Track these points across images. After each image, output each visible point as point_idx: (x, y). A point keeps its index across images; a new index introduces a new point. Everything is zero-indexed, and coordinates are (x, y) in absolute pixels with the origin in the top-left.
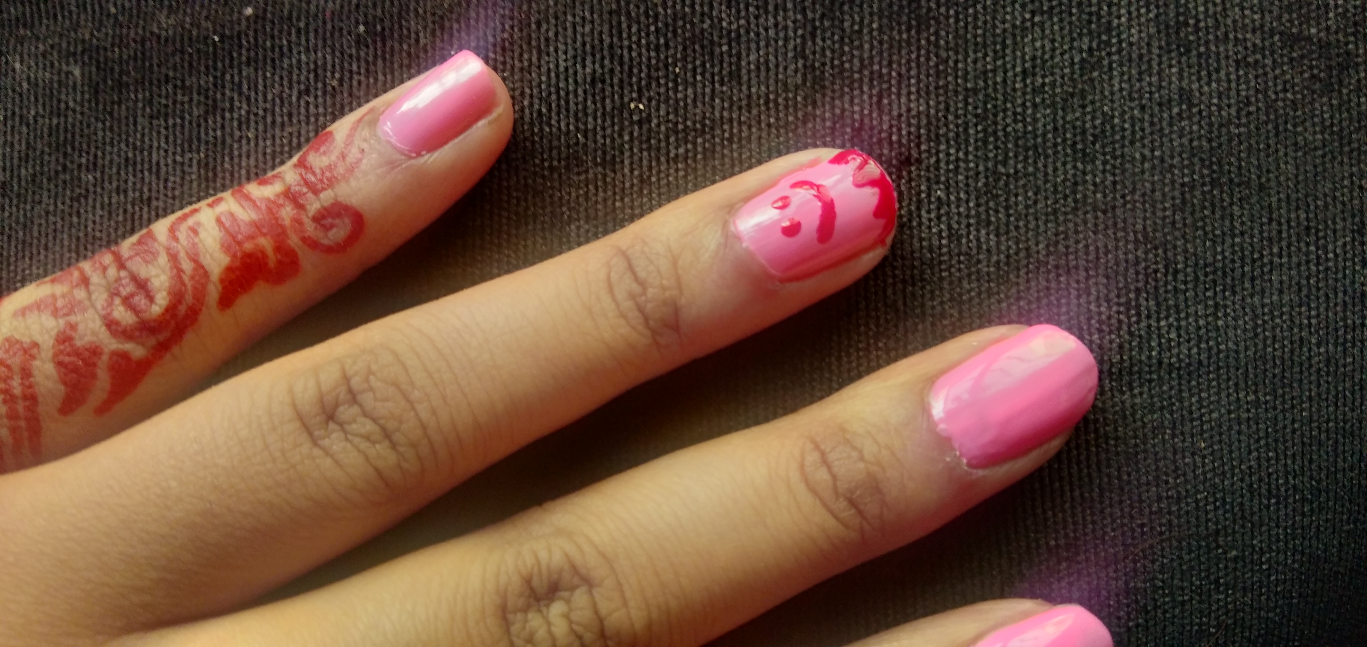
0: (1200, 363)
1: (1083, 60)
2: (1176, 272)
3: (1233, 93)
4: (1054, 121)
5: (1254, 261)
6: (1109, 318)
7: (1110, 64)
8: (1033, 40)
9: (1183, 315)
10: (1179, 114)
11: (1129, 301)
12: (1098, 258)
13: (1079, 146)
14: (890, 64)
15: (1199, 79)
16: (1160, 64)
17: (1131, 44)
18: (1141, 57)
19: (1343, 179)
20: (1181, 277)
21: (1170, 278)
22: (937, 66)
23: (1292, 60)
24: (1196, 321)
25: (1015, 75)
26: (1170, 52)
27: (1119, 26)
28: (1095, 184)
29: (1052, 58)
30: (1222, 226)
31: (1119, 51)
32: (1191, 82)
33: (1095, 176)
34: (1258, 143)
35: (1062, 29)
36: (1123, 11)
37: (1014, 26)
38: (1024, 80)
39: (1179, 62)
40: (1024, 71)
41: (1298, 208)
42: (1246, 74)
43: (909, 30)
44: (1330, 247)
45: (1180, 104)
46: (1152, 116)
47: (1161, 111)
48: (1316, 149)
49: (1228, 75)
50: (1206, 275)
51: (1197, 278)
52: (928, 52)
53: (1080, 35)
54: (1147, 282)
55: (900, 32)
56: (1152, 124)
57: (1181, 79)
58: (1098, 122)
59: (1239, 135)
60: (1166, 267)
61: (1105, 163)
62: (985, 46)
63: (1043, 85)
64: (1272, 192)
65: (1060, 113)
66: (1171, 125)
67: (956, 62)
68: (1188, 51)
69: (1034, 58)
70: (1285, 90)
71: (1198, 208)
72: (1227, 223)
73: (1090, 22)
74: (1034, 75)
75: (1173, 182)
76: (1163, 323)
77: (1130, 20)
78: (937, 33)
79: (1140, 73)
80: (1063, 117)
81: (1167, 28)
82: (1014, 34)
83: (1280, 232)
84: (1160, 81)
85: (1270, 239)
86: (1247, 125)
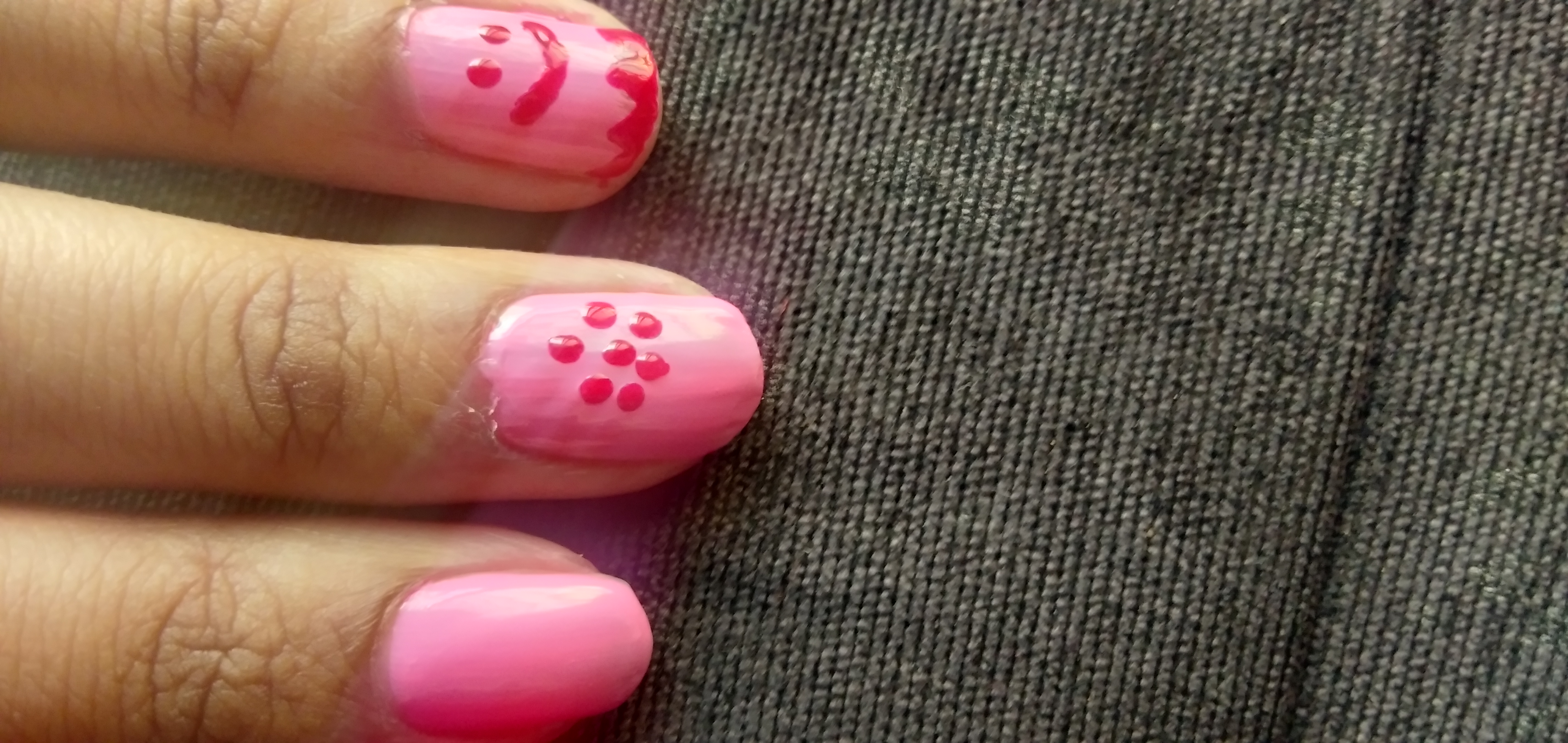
0: (847, 597)
1: (795, 100)
2: (845, 444)
3: (1001, 194)
5: (969, 458)
7: (832, 114)
8: (733, 58)
9: (839, 514)
10: (912, 208)
13: (753, 224)
15: (955, 164)
16: (902, 129)
17: (867, 91)
18: (877, 113)
19: (1149, 364)
20: (851, 452)
21: (834, 452)
23: (1107, 164)
24: (859, 529)
25: (693, 103)
26: (922, 114)
27: (858, 62)
28: (761, 285)
29: (752, 87)
30: (935, 391)
31: (849, 99)
32: (939, 166)
33: (764, 273)
34: (1022, 276)
36: (870, 42)
38: (704, 112)
39: (932, 133)
40: (707, 99)
41: (1061, 393)
42: (1029, 170)
44: (1104, 467)
45: (917, 194)
46: (871, 201)
47: (886, 198)
48: (1112, 307)
49: (1000, 164)
50: (891, 460)
51: (874, 462)
53: (802, 64)
56: (867, 213)
57: (926, 157)
58: (790, 193)
59: (995, 259)
60: (832, 433)
61: (784, 256)
63: (728, 124)
65: (740, 168)
66: (896, 221)
68: (950, 119)
69: (726, 84)
70: (1086, 207)
71: (903, 355)
72: (943, 388)
73: (820, 48)
74: (720, 106)
75: (876, 306)
76: (805, 519)
77: (876, 56)
79: (870, 137)
80: (744, 176)
81: (929, 80)
82: (707, 44)
83: (1023, 423)
84: (896, 153)
85: (1005, 429)
86: (1013, 246)
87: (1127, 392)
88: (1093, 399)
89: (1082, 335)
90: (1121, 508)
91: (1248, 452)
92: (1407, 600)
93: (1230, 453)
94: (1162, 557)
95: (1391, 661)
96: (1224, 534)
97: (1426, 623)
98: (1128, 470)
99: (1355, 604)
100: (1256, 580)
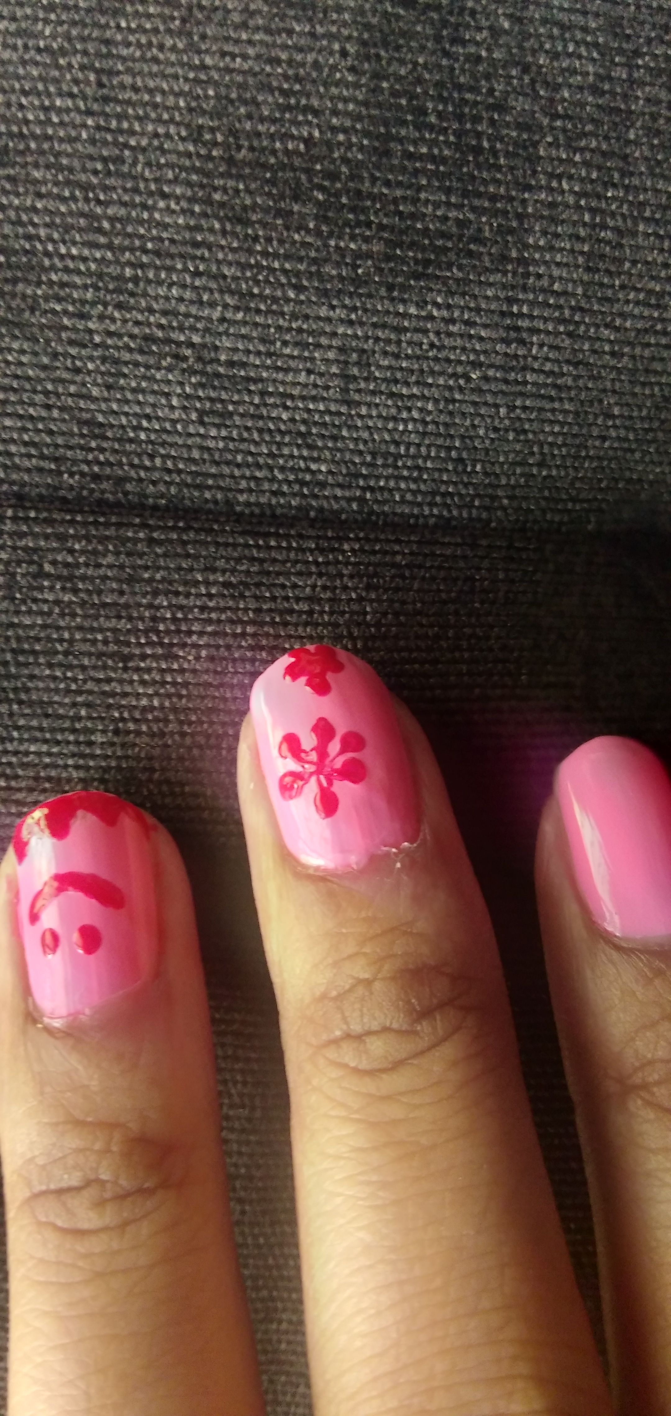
87: (79, 692)
88: (90, 718)
89: (38, 734)
90: (174, 684)
91: (113, 591)
92: (208, 449)
93: (115, 604)
94: (208, 646)
95: (260, 454)
96: (182, 601)
97: (224, 433)
98: (143, 683)
99: (219, 488)
100: (214, 570)
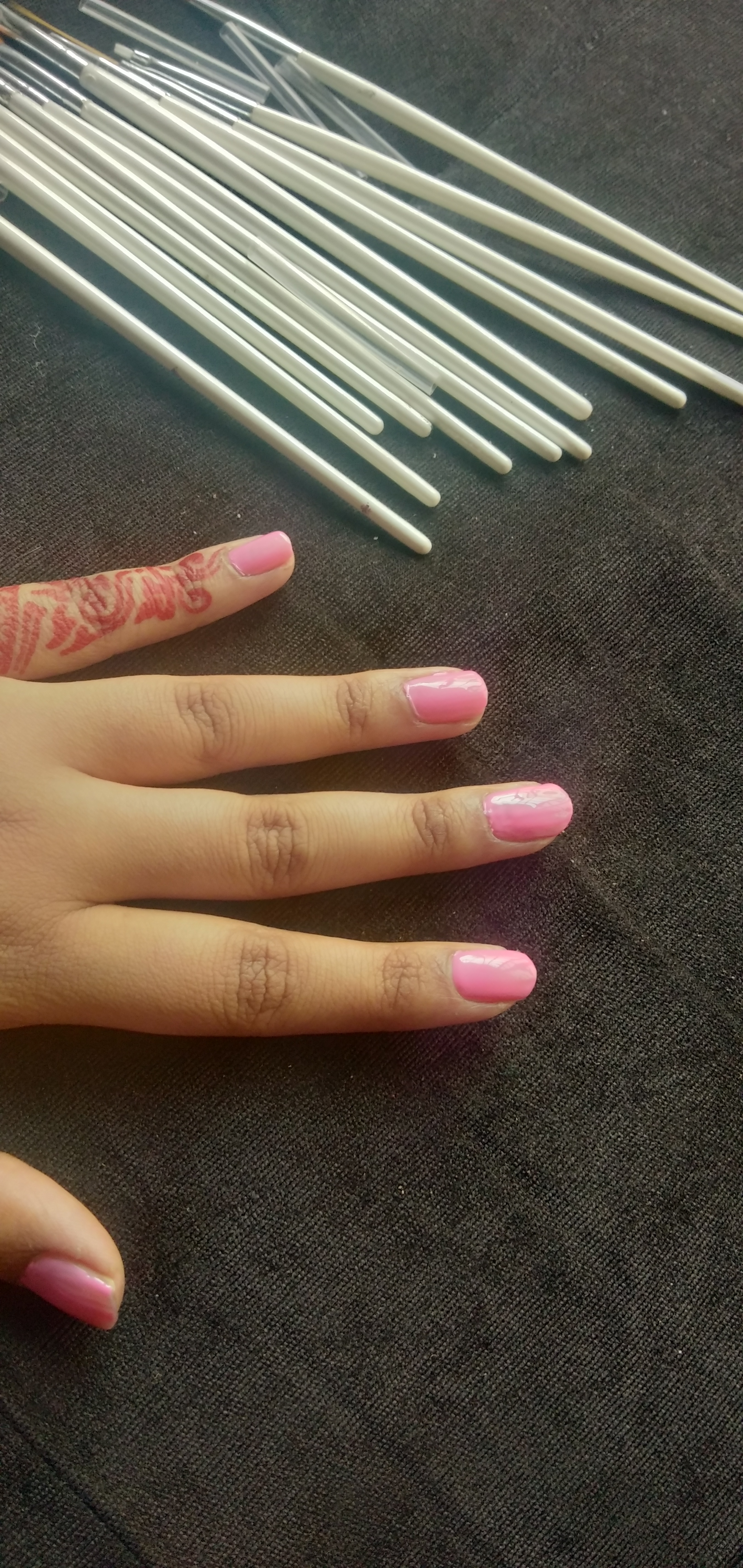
1: (597, 1380)
2: (544, 1519)
3: (641, 1463)
4: (561, 1394)
5: (580, 1549)
6: (499, 1511)
7: (606, 1395)
8: (586, 1349)
9: (529, 1542)
10: (612, 1448)
11: (513, 1512)
12: (520, 1477)
13: (559, 1418)
14: (521, 1293)
15: (634, 1442)
16: (625, 1417)
17: (622, 1396)
18: (620, 1406)
20: (544, 1523)
21: (539, 1519)
22: (538, 1316)
23: (678, 1474)
24: (532, 1551)
25: (564, 1357)
26: (634, 1416)
27: (625, 1382)
28: (550, 1442)
29: (586, 1366)
31: (615, 1394)
32: (629, 1439)
33: (553, 1439)
35: (601, 1357)
36: (632, 1377)
37: (584, 1334)
38: (565, 1362)
39: (633, 1425)
40: (569, 1359)
41: (619, 1544)
42: (655, 1460)
43: (542, 1287)
45: (616, 1444)
46: (600, 1437)
47: (606, 1439)
48: (651, 1525)
49: (647, 1452)
50: (555, 1534)
51: (550, 1531)
52: (540, 1306)
53: (606, 1369)
54: (528, 1511)
55: (537, 1284)
56: (597, 1440)
57: (626, 1433)
58: (577, 1416)
59: (627, 1484)
60: (543, 1512)
61: (562, 1437)
62: (564, 1330)
63: (571, 1374)
64: (616, 1525)
65: (566, 1394)
66: (604, 1449)
67: (547, 1323)
68: (641, 1424)
69: (578, 1357)
70: (663, 1485)
71: (580, 1499)
72: (586, 1519)
73: (615, 1368)
74: (572, 1365)
75: (581, 1476)
76: (517, 1537)
77: (631, 1384)
78: (551, 1301)
79: (613, 1413)
80: (565, 1398)
81: (643, 1404)
82: (580, 1338)
83: (603, 1547)
84: (618, 1425)
85: (596, 1546)
86: (633, 1483)
